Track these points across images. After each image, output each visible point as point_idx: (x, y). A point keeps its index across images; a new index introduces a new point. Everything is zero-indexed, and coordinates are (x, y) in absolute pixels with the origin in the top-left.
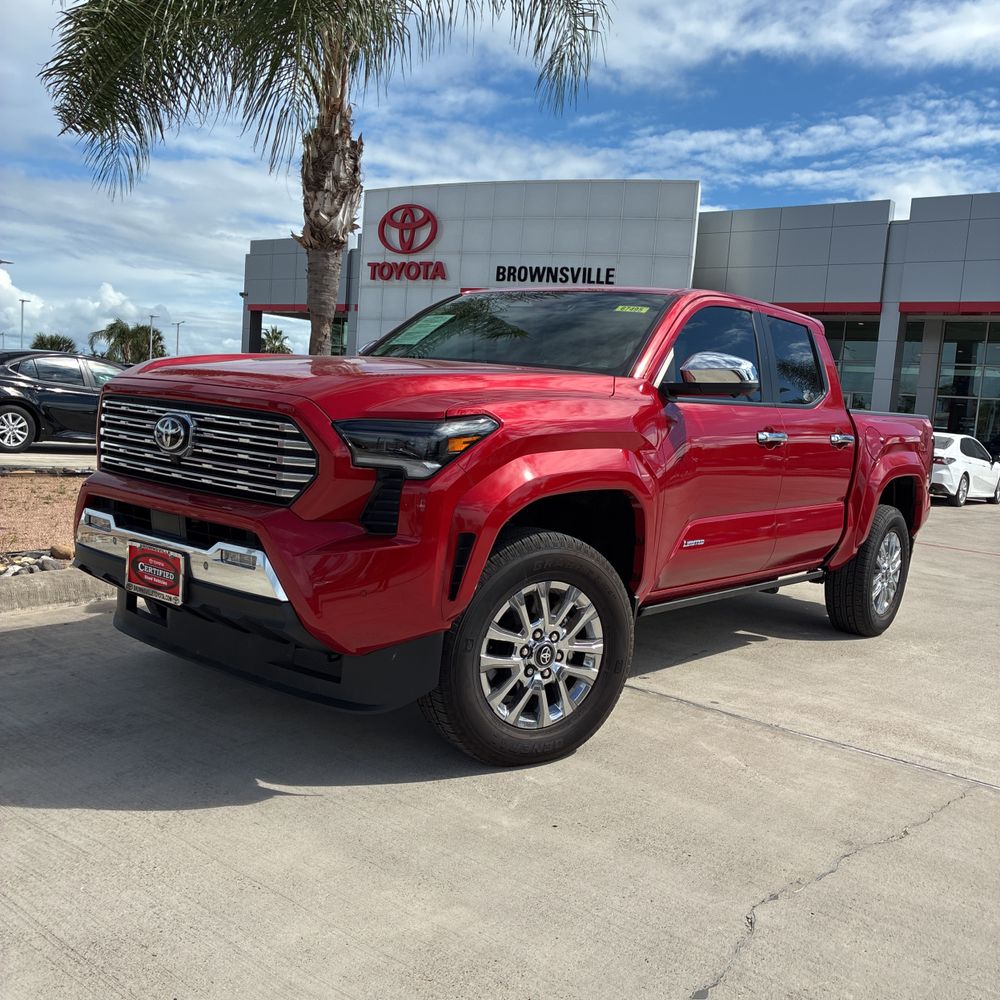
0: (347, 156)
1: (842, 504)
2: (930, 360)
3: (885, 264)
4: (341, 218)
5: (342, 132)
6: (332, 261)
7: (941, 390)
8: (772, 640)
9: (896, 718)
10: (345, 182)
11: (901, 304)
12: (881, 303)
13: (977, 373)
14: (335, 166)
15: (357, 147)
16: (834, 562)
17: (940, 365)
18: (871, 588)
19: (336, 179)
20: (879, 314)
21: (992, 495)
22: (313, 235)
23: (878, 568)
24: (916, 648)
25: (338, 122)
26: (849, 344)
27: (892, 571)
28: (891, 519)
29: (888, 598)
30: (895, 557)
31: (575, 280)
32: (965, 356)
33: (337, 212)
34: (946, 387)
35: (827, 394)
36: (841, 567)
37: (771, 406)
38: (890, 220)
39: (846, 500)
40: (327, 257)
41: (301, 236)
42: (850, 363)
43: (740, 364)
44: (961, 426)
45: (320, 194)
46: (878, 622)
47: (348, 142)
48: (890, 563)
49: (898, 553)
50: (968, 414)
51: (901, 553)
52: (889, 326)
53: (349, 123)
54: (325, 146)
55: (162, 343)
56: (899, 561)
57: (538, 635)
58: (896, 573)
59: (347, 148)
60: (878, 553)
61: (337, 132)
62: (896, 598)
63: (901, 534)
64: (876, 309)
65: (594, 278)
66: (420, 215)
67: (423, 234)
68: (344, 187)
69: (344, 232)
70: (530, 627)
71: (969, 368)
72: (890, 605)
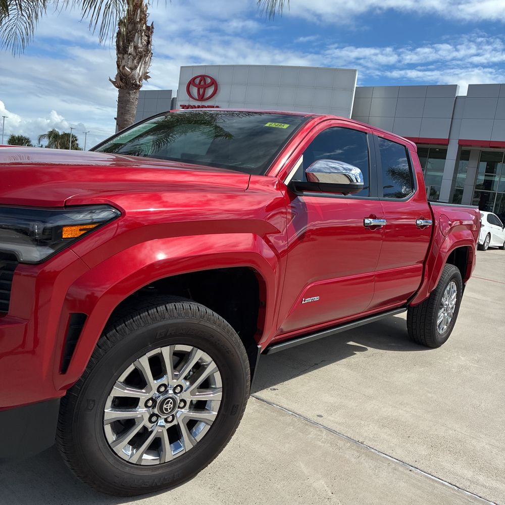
0: (143, 34)
1: (421, 265)
2: (472, 171)
3: (452, 119)
4: (139, 71)
5: (141, 20)
6: (132, 96)
7: (478, 186)
8: (370, 350)
9: (451, 432)
10: (142, 50)
11: (460, 140)
12: (449, 139)
13: (497, 179)
14: (136, 39)
15: (150, 30)
16: (415, 301)
17: (477, 173)
18: (436, 317)
19: (136, 48)
20: (447, 145)
21: (502, 245)
22: (121, 80)
23: (442, 305)
24: (463, 358)
25: (139, 14)
26: (430, 160)
27: (450, 306)
28: (452, 274)
29: (447, 323)
30: (453, 297)
32: (491, 170)
33: (136, 67)
34: (480, 185)
35: (416, 191)
36: (418, 305)
37: (376, 200)
38: (457, 95)
39: (424, 262)
40: (129, 93)
41: (115, 80)
42: (430, 170)
43: (351, 170)
44: (486, 206)
45: (126, 56)
46: (439, 339)
47: (144, 26)
48: (449, 301)
49: (455, 294)
50: (490, 200)
51: (457, 294)
52: (452, 152)
53: (146, 15)
54: (130, 27)
55: (77, 142)
56: (456, 299)
57: (162, 389)
58: (452, 308)
59: (144, 30)
60: (443, 296)
61: (138, 20)
62: (452, 322)
63: (458, 283)
64: (446, 142)
66: (209, 81)
68: (140, 52)
69: (140, 80)
70: (154, 384)
71: (492, 176)
72: (448, 328)
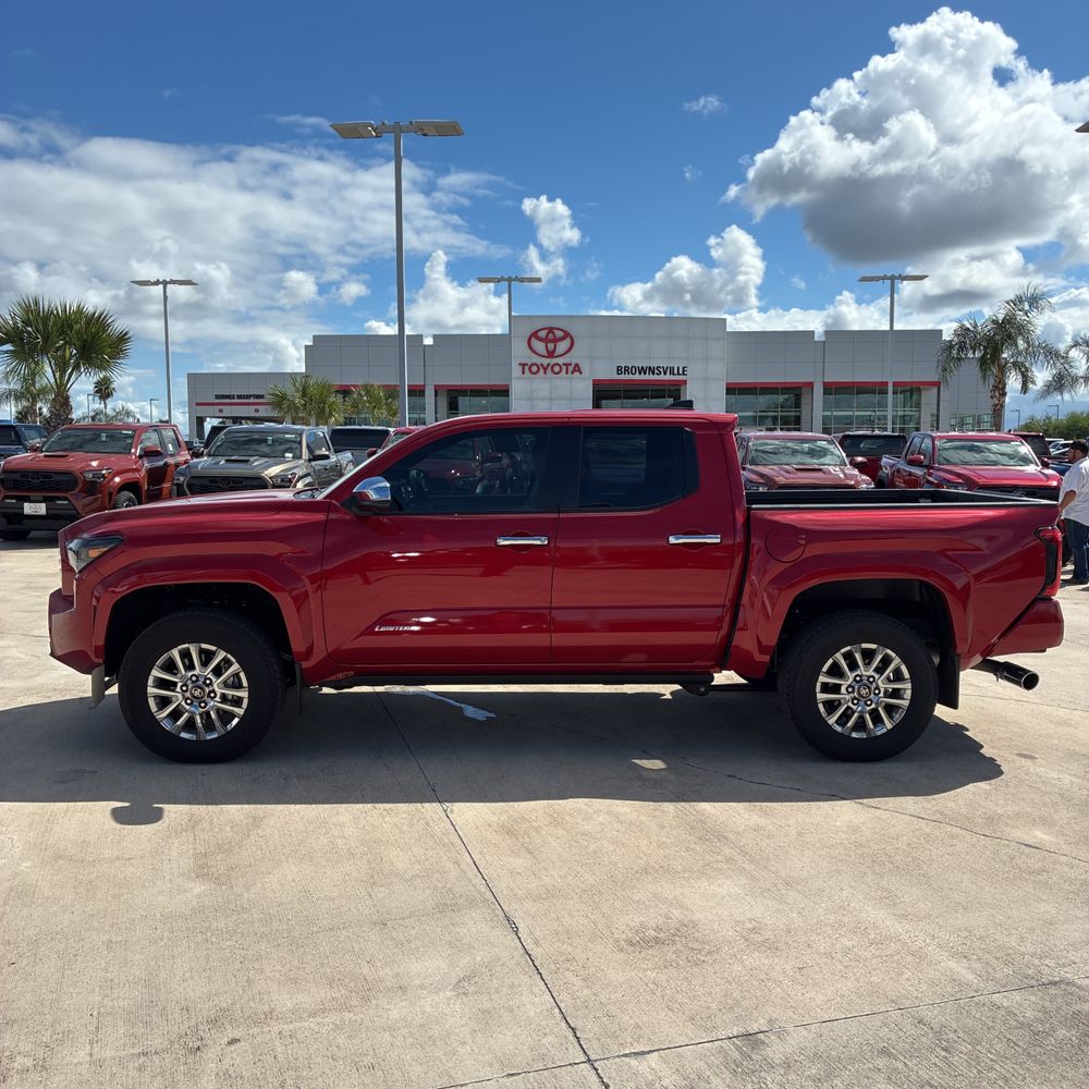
31: (665, 373)
65: (676, 372)
66: (559, 334)
67: (562, 346)
